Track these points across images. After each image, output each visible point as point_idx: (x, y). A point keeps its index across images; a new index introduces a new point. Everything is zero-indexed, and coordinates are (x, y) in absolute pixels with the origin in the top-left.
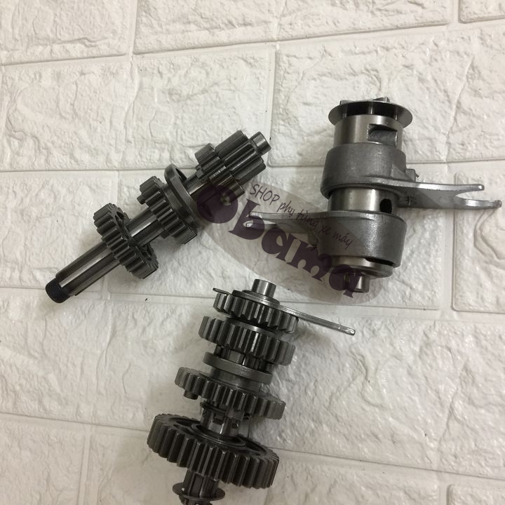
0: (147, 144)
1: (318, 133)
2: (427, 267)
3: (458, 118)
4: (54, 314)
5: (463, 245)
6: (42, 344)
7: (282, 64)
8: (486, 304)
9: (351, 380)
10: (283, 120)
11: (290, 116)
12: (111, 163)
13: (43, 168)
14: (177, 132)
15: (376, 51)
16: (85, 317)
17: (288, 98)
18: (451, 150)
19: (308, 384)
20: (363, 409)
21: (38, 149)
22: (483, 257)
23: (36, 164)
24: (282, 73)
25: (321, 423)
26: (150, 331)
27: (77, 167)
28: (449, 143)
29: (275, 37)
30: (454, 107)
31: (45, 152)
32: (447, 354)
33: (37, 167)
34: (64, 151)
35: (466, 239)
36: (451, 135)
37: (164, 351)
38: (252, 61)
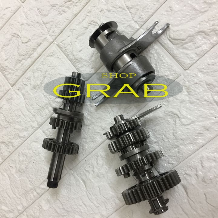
0: (41, 110)
1: (92, 56)
2: (165, 65)
3: (131, 11)
4: (59, 195)
5: (169, 48)
6: (64, 209)
7: (61, 46)
8: (194, 58)
9: (175, 123)
10: (78, 63)
11: (78, 59)
12: (35, 128)
13: (14, 150)
14: (47, 98)
15: (87, 15)
16: (70, 186)
17: (73, 55)
18: (138, 23)
19: (163, 138)
20: (187, 129)
21: (7, 145)
22: (179, 45)
23: (10, 151)
24: (64, 49)
25: (178, 146)
26: (96, 170)
27: (25, 139)
28: (135, 22)
29: (52, 40)
30: (127, 9)
31: (10, 144)
32: (197, 86)
33: (11, 151)
34: (16, 138)
35: (169, 45)
36: (134, 19)
37: (106, 172)
38: (51, 54)
